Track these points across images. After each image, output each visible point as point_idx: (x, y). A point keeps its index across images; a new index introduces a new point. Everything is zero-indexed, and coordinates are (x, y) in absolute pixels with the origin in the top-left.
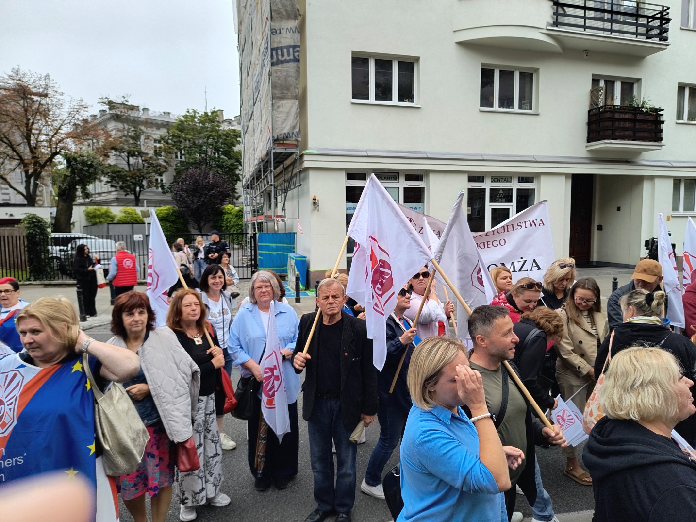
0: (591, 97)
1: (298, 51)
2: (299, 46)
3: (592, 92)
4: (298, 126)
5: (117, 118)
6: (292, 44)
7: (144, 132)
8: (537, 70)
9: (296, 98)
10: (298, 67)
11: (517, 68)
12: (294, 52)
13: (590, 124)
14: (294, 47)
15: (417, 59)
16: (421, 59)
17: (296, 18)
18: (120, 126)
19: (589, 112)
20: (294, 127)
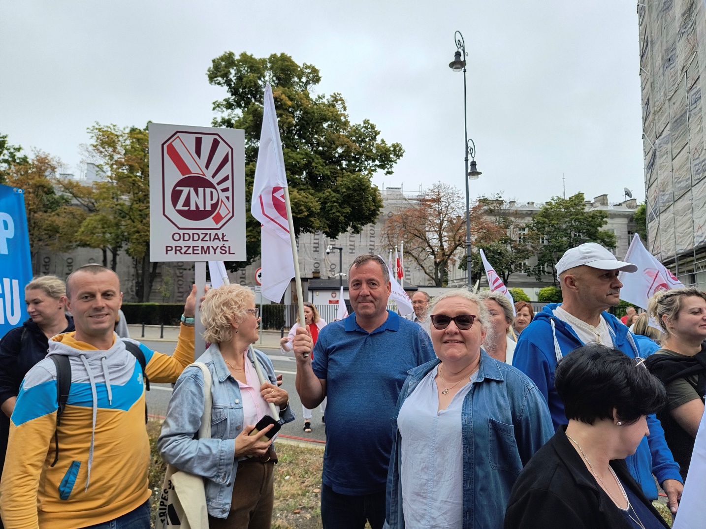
5: (491, 212)
7: (513, 222)
18: (493, 218)
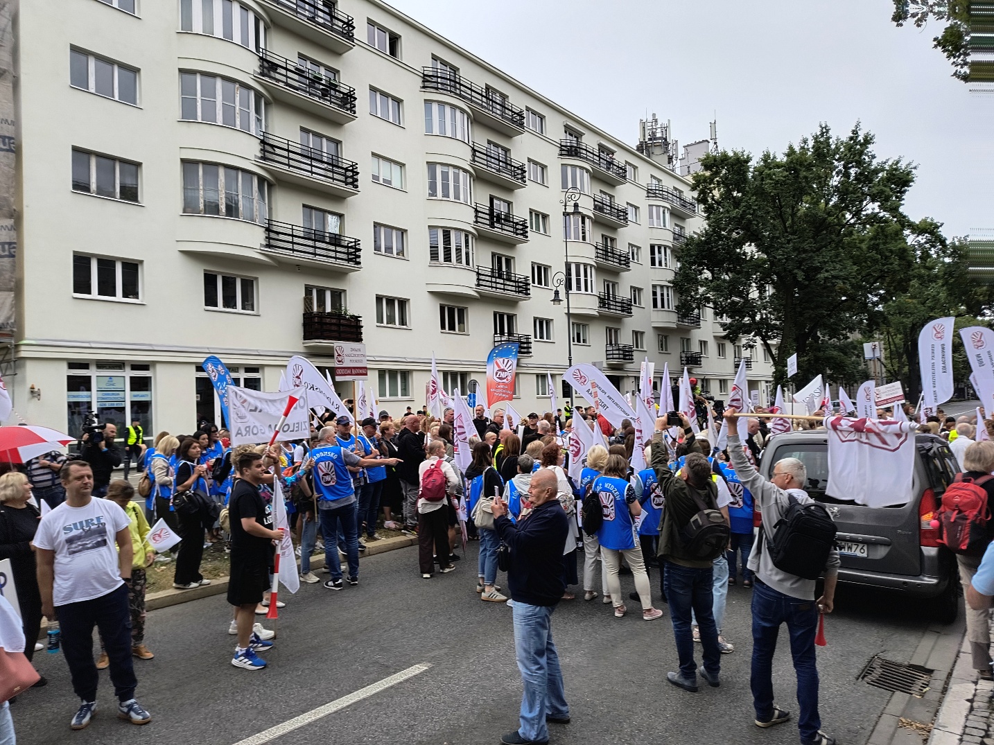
0: (305, 304)
1: (14, 248)
2: (15, 243)
3: (305, 299)
4: (13, 317)
6: (8, 241)
8: (257, 279)
9: (11, 290)
10: (14, 262)
11: (238, 276)
12: (9, 248)
13: (305, 325)
14: (10, 244)
15: (142, 262)
16: (145, 263)
17: (11, 216)
19: (304, 314)
20: (9, 318)
